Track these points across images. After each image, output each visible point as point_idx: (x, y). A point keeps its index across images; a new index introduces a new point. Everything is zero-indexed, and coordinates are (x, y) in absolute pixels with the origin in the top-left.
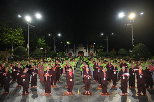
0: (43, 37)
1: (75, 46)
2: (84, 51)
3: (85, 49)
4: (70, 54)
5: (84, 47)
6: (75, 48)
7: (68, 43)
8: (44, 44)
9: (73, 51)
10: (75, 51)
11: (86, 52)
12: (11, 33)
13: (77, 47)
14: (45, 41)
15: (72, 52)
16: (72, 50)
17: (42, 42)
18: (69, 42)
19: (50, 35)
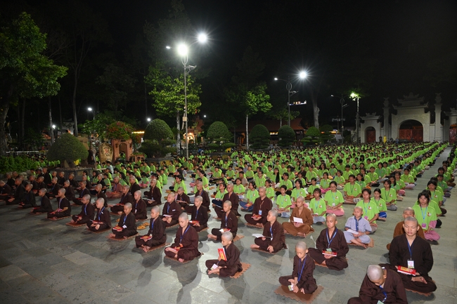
0: (262, 88)
1: (386, 103)
2: (424, 119)
3: (426, 112)
4: (370, 133)
5: (422, 104)
6: (386, 112)
7: (353, 95)
8: (267, 107)
9: (381, 121)
10: (386, 120)
11: (433, 121)
13: (395, 107)
14: (268, 97)
15: (377, 126)
16: (377, 118)
17: (261, 102)
18: (356, 92)
19: (276, 79)
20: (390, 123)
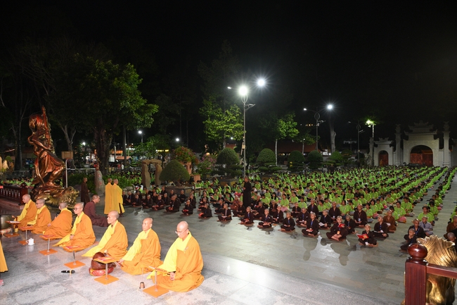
0: (291, 116)
1: (398, 130)
2: (434, 144)
3: (435, 138)
4: (384, 156)
5: (432, 131)
6: (398, 137)
7: (369, 122)
8: (294, 133)
9: (393, 145)
10: (398, 145)
11: (441, 147)
12: (219, 119)
13: (406, 133)
14: (296, 124)
15: (389, 150)
16: (390, 142)
17: (290, 128)
18: (372, 120)
19: (305, 109)
20: (402, 147)
